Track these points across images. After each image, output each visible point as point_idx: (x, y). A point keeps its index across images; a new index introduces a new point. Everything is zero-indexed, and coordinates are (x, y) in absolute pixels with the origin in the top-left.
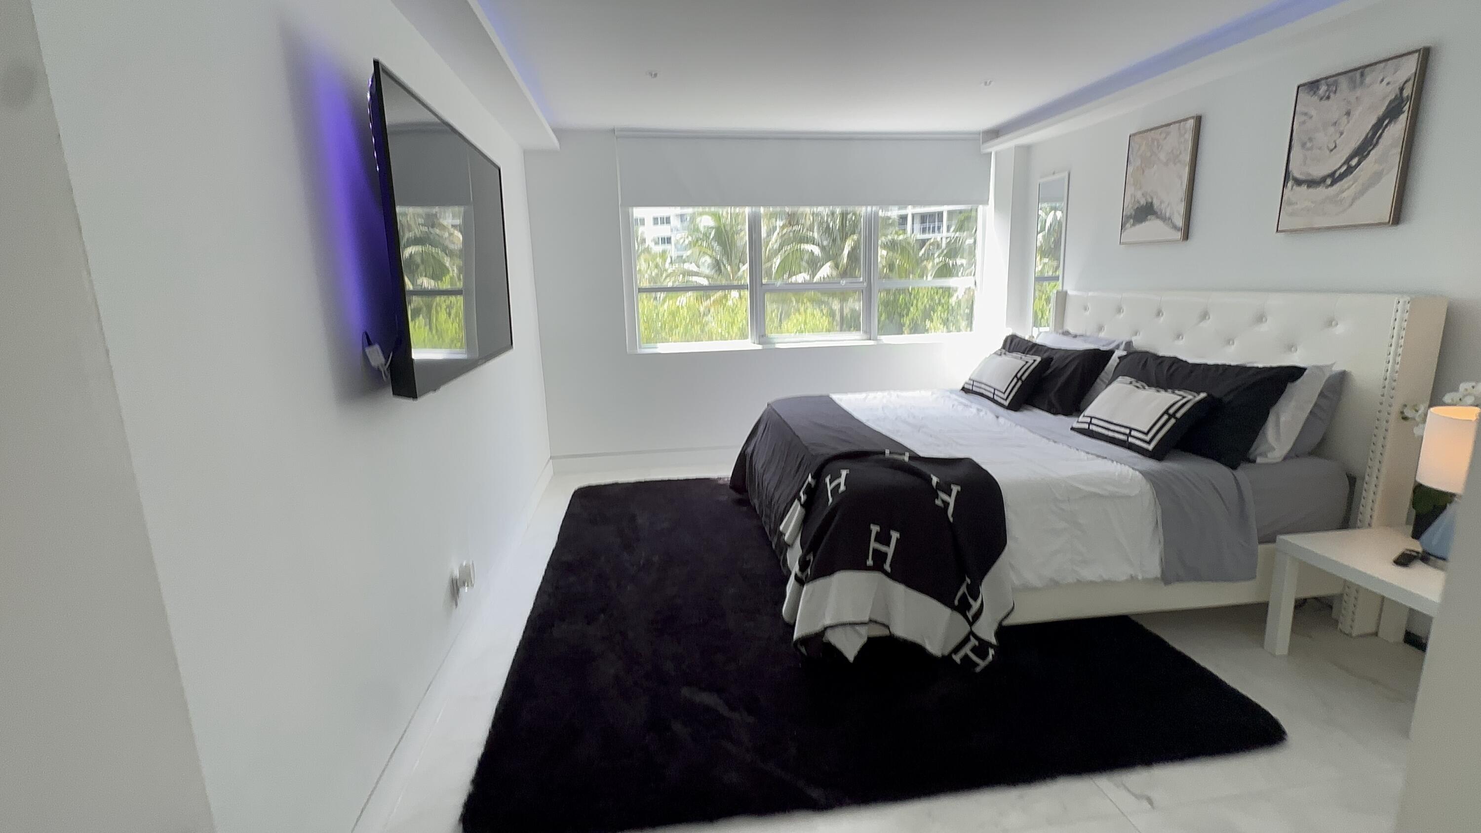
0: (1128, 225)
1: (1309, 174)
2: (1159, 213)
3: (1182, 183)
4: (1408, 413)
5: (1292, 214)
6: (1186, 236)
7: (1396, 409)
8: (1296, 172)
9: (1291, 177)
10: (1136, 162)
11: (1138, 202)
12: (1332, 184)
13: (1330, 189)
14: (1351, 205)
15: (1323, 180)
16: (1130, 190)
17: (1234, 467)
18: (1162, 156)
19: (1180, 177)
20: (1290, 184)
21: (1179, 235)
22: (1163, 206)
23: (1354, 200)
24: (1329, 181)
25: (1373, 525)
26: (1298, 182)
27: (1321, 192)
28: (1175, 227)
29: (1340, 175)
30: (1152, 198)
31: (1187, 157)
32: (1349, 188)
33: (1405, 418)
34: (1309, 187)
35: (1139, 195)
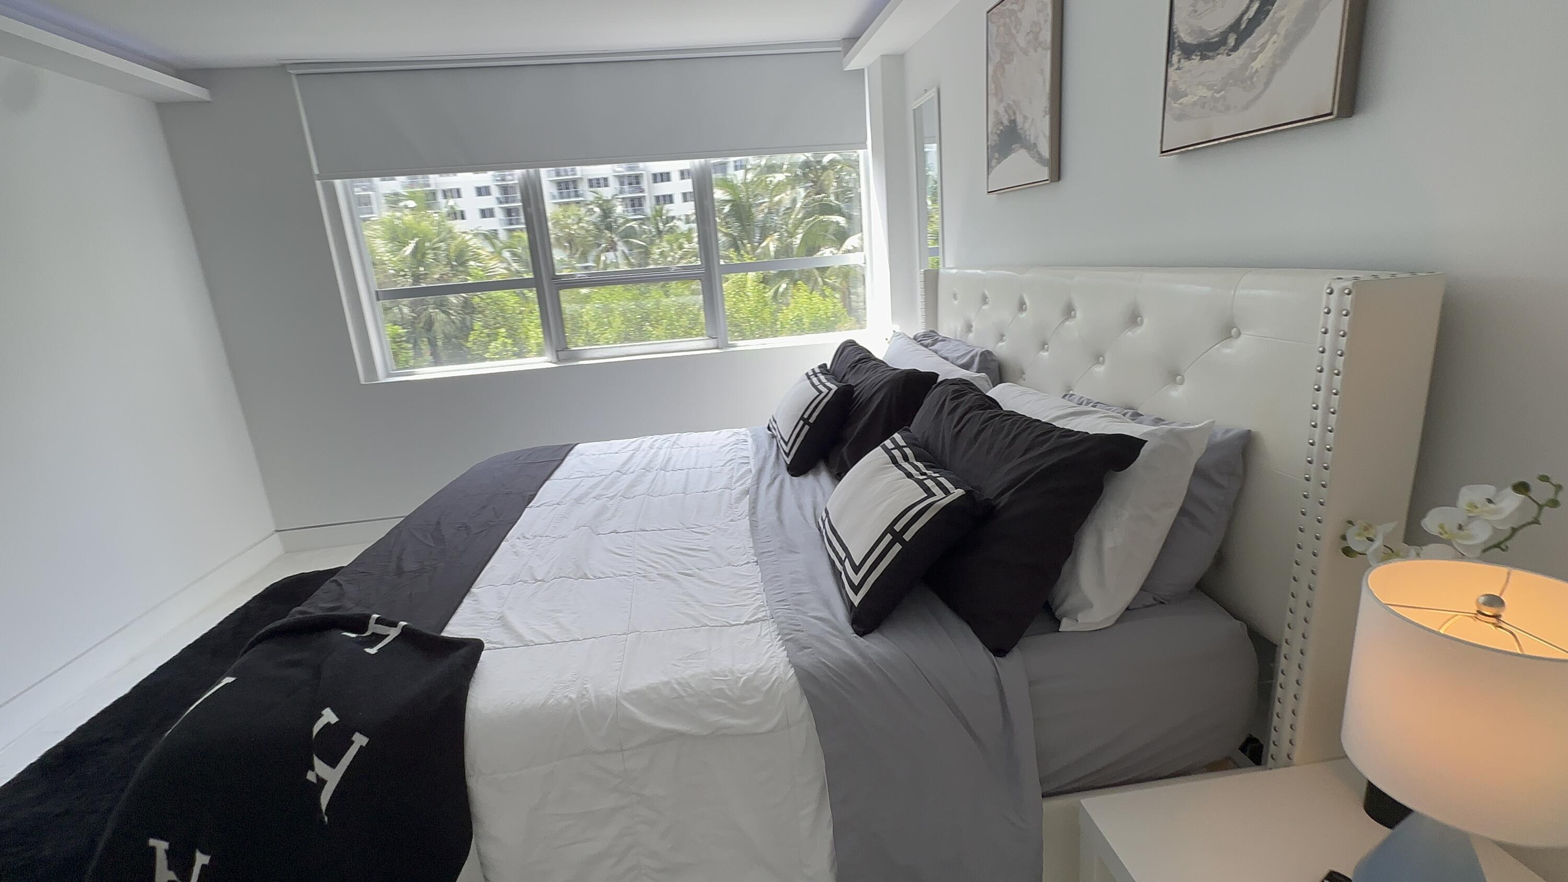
0: (994, 162)
1: (1202, 32)
2: (1023, 136)
3: (1044, 81)
4: (1356, 543)
5: (1180, 117)
6: (1057, 173)
7: (1329, 532)
8: (1184, 35)
9: (1177, 44)
10: (996, 57)
11: (1002, 123)
12: (1235, 48)
13: (1235, 55)
14: (1267, 84)
15: (1223, 40)
16: (993, 101)
17: (1000, 651)
18: (1022, 41)
19: (1042, 72)
20: (1175, 59)
21: (1044, 173)
22: (1027, 126)
23: (1273, 70)
24: (1231, 41)
25: (1296, 757)
26: (1188, 51)
27: (1223, 63)
28: (1040, 159)
29: (1250, 20)
30: (1015, 113)
31: (1046, 35)
32: (1263, 47)
33: (1348, 551)
34: (1203, 58)
35: (1001, 110)
